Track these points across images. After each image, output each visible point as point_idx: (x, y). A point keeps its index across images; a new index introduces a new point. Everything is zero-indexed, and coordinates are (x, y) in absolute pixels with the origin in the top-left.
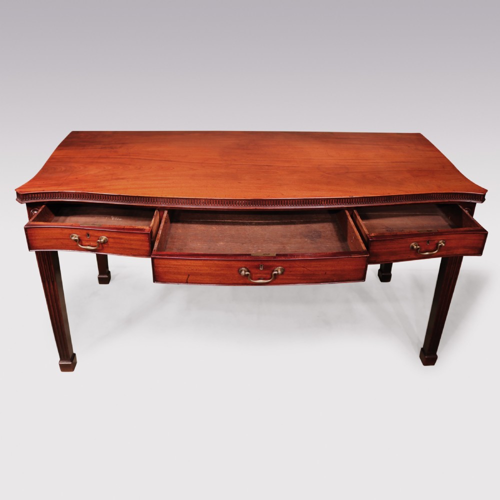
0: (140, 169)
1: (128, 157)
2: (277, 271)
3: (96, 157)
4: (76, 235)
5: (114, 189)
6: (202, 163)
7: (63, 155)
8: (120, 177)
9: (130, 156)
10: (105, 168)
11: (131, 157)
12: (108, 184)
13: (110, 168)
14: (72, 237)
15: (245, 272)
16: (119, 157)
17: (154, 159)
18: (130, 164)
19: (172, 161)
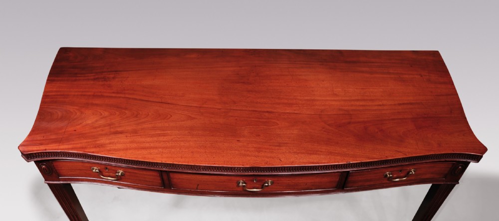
0: (136, 116)
1: (122, 95)
2: (268, 184)
3: (90, 95)
4: (95, 168)
5: (115, 150)
6: (200, 107)
7: (56, 91)
8: (119, 129)
9: (125, 94)
10: (102, 114)
11: (127, 96)
12: (108, 141)
13: (106, 114)
14: (93, 169)
15: (242, 183)
16: (114, 95)
17: (151, 99)
18: (126, 109)
19: (169, 104)
